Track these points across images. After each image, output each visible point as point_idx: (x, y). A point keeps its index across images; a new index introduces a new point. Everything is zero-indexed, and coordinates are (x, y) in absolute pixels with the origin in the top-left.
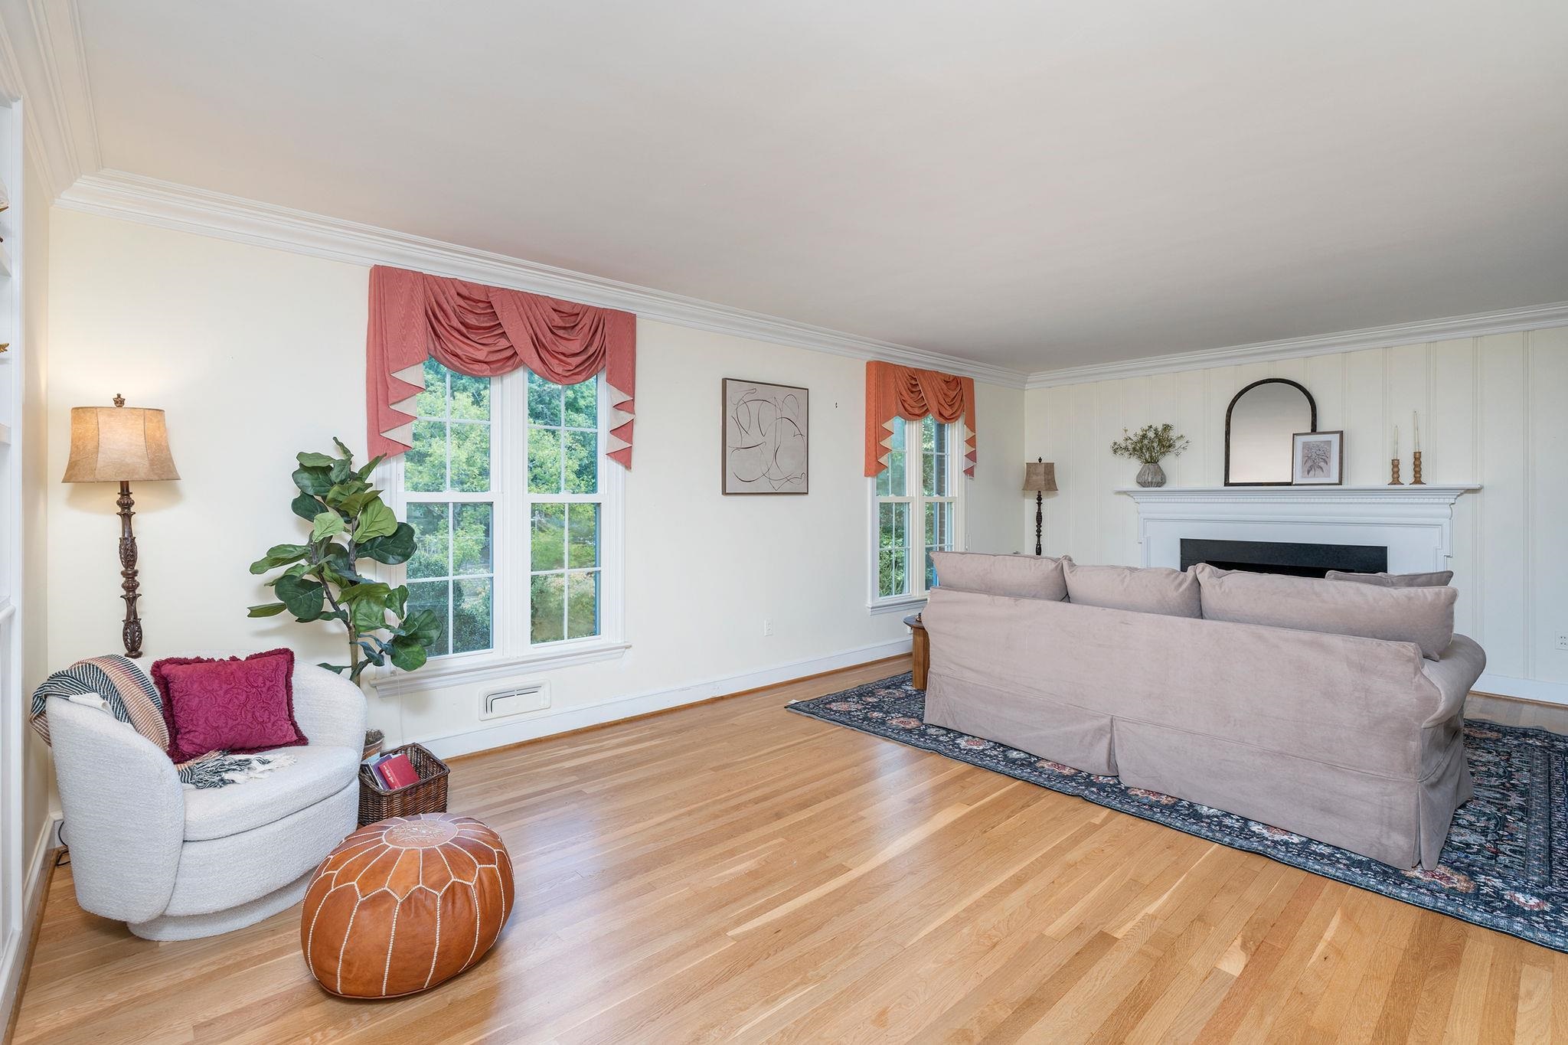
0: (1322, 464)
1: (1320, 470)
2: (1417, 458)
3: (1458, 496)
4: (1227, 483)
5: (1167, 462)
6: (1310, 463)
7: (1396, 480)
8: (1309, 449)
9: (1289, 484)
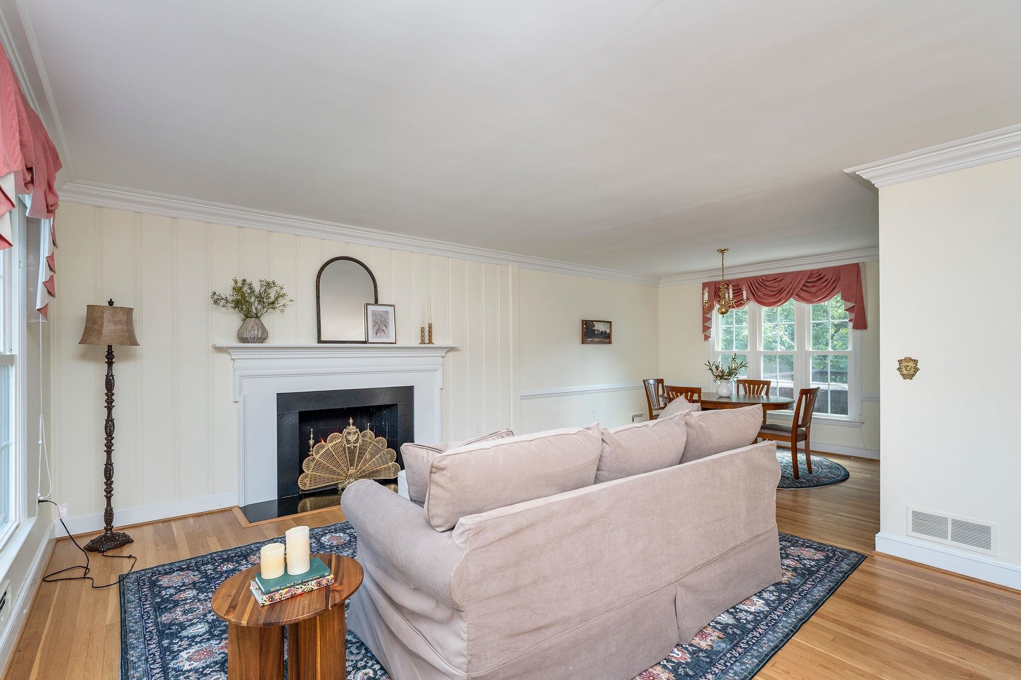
0: (384, 328)
1: (382, 332)
2: (430, 328)
3: (447, 352)
4: (320, 341)
5: (269, 319)
6: (377, 327)
7: (423, 342)
8: (376, 316)
9: (365, 342)
